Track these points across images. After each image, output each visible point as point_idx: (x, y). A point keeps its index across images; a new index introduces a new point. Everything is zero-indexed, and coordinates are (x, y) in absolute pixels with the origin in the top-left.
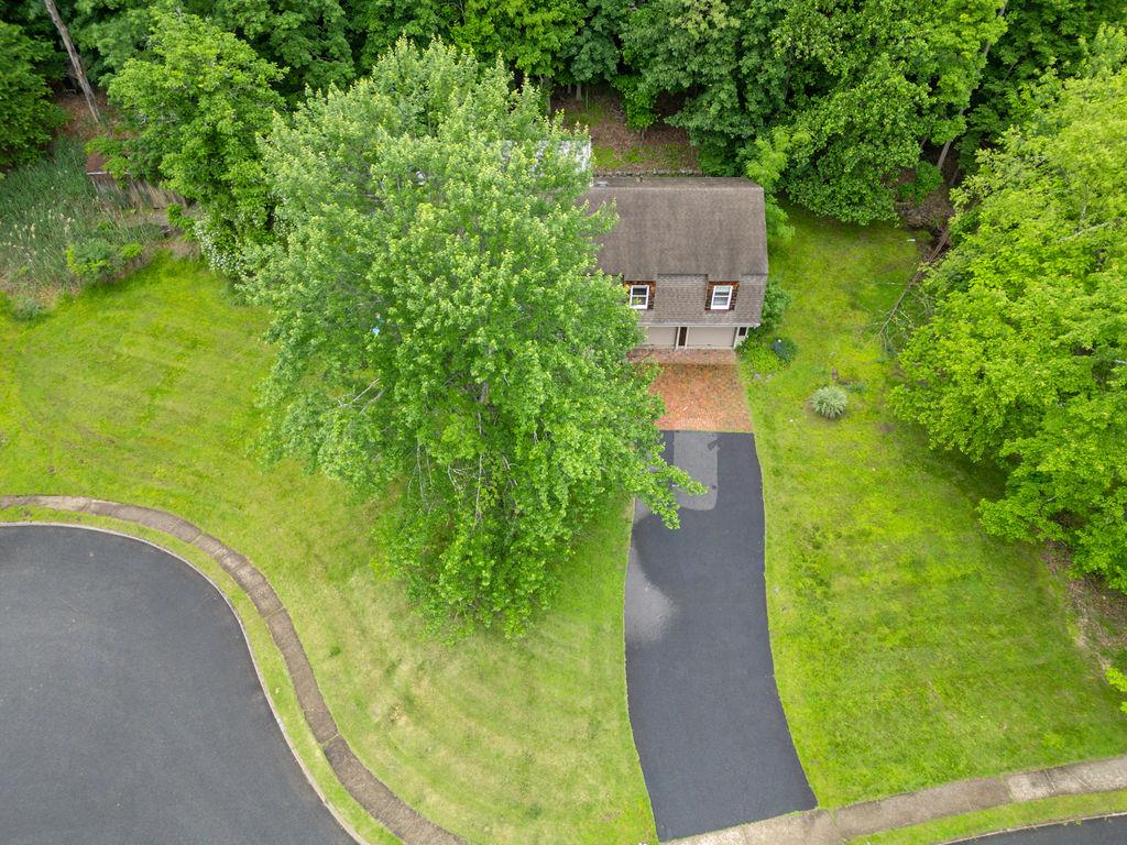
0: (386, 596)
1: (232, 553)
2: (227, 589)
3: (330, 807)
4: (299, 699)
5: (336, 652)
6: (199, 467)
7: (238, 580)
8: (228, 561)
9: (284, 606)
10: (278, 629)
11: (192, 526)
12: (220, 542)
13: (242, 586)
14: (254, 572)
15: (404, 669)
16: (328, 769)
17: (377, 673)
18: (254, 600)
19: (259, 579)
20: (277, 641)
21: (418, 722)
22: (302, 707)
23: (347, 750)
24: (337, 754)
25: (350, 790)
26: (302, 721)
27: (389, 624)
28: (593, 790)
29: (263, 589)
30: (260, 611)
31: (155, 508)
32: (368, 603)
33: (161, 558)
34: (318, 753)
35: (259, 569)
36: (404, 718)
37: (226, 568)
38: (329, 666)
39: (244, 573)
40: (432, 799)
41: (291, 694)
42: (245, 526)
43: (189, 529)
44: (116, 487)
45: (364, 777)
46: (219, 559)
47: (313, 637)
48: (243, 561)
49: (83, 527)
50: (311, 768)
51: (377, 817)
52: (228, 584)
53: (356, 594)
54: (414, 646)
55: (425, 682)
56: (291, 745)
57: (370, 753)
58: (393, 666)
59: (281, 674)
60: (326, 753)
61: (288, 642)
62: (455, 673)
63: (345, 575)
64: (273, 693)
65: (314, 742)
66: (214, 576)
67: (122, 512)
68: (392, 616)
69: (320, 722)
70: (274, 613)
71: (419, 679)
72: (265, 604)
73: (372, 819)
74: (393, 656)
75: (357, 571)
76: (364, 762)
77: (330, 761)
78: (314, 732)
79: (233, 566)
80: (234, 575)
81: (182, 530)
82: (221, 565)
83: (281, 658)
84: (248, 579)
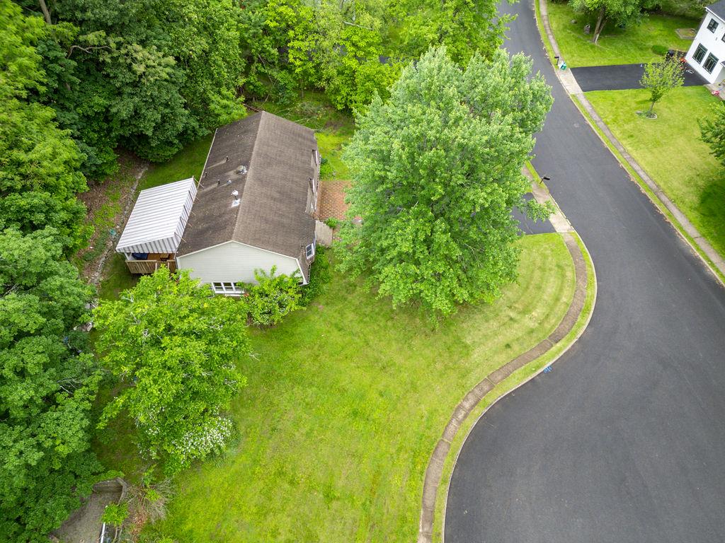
0: (476, 325)
1: (455, 415)
2: (479, 411)
3: (579, 336)
4: (534, 359)
5: (508, 346)
6: (393, 450)
7: (472, 407)
8: (460, 417)
9: (486, 377)
10: (500, 378)
11: (437, 448)
12: (447, 426)
13: (476, 403)
14: (466, 399)
15: (512, 314)
16: (564, 340)
17: (516, 325)
18: (484, 394)
19: (470, 396)
20: (507, 376)
21: (535, 308)
22: (538, 356)
23: (553, 334)
24: (556, 338)
25: (569, 330)
26: (546, 355)
27: (491, 322)
28: (546, 249)
29: (477, 391)
30: (491, 389)
31: (424, 478)
32: (481, 333)
33: (462, 462)
34: (558, 345)
35: (464, 396)
36: (533, 313)
37: (465, 416)
38: (516, 347)
39: (467, 405)
40: (564, 299)
41: (534, 363)
42: (436, 410)
43: (440, 449)
44: (409, 514)
45: (562, 326)
46: (460, 423)
47: (502, 359)
48: (460, 407)
49: (443, 529)
50: (564, 346)
52: (476, 412)
53: (476, 340)
54: (501, 311)
55: (517, 305)
56: (558, 357)
57: (553, 324)
58: (511, 319)
59: (525, 369)
60: (557, 342)
61: (506, 371)
62: (511, 293)
63: (466, 347)
64: (535, 371)
65: (554, 348)
66: (471, 423)
67: (429, 503)
68: (487, 321)
69: (543, 347)
70: (491, 383)
71: (515, 308)
72: (486, 388)
73: (578, 320)
74: (507, 319)
75: (464, 340)
76: (557, 327)
77: (560, 340)
78: (549, 349)
79: (463, 413)
80: (470, 410)
81: (440, 453)
82: (463, 420)
83: (516, 372)
84: (471, 401)
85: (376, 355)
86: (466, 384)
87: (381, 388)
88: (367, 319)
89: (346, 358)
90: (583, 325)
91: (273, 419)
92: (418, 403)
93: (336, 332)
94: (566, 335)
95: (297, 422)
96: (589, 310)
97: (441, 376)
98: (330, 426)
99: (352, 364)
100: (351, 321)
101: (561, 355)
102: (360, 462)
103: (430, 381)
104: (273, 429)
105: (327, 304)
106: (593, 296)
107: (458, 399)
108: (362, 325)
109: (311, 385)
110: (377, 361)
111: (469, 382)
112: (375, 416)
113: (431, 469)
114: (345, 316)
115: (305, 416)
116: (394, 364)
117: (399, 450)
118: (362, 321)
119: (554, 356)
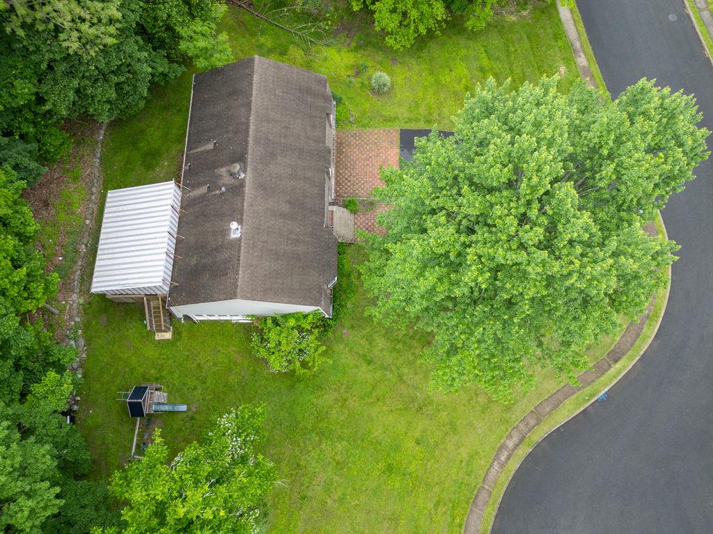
1: (497, 457)
2: (524, 451)
3: (642, 353)
4: (589, 384)
6: (430, 505)
7: (516, 446)
8: (503, 458)
9: (533, 408)
10: (548, 409)
11: (476, 496)
12: (488, 469)
13: (521, 442)
14: (510, 437)
16: (624, 358)
18: (530, 430)
19: (514, 433)
20: (556, 406)
22: (594, 381)
23: (612, 350)
24: (615, 356)
25: (632, 345)
26: (602, 379)
29: (522, 427)
30: (538, 424)
31: (463, 532)
33: (504, 511)
34: (618, 365)
35: (508, 433)
37: (508, 458)
39: (510, 444)
41: (588, 390)
42: (477, 453)
43: (480, 497)
45: (624, 339)
46: (502, 465)
48: (502, 447)
50: (624, 367)
51: (642, 329)
52: (521, 452)
56: (616, 381)
59: (577, 398)
60: (616, 361)
61: (556, 401)
64: (589, 400)
65: (613, 369)
66: (514, 465)
69: (601, 369)
70: (538, 415)
72: (532, 422)
73: (644, 331)
76: (618, 340)
77: (620, 358)
78: (606, 371)
79: (506, 453)
80: (513, 450)
81: (480, 503)
82: (506, 462)
83: (567, 402)
84: (515, 439)
85: (411, 393)
86: (510, 418)
87: (417, 434)
88: (400, 346)
89: (378, 400)
90: (650, 337)
91: (302, 485)
92: (458, 446)
93: (364, 367)
94: (627, 352)
95: (328, 487)
96: (658, 317)
97: (483, 411)
98: (364, 488)
99: (385, 408)
100: (382, 350)
101: (619, 378)
102: (397, 525)
103: (472, 418)
104: (303, 498)
105: (353, 327)
106: (664, 296)
107: (501, 438)
108: (394, 354)
109: (341, 438)
110: (413, 401)
111: (514, 416)
112: (412, 468)
113: (470, 520)
114: (374, 344)
115: (336, 478)
116: (431, 403)
117: (437, 504)
118: (394, 349)
119: (611, 381)
